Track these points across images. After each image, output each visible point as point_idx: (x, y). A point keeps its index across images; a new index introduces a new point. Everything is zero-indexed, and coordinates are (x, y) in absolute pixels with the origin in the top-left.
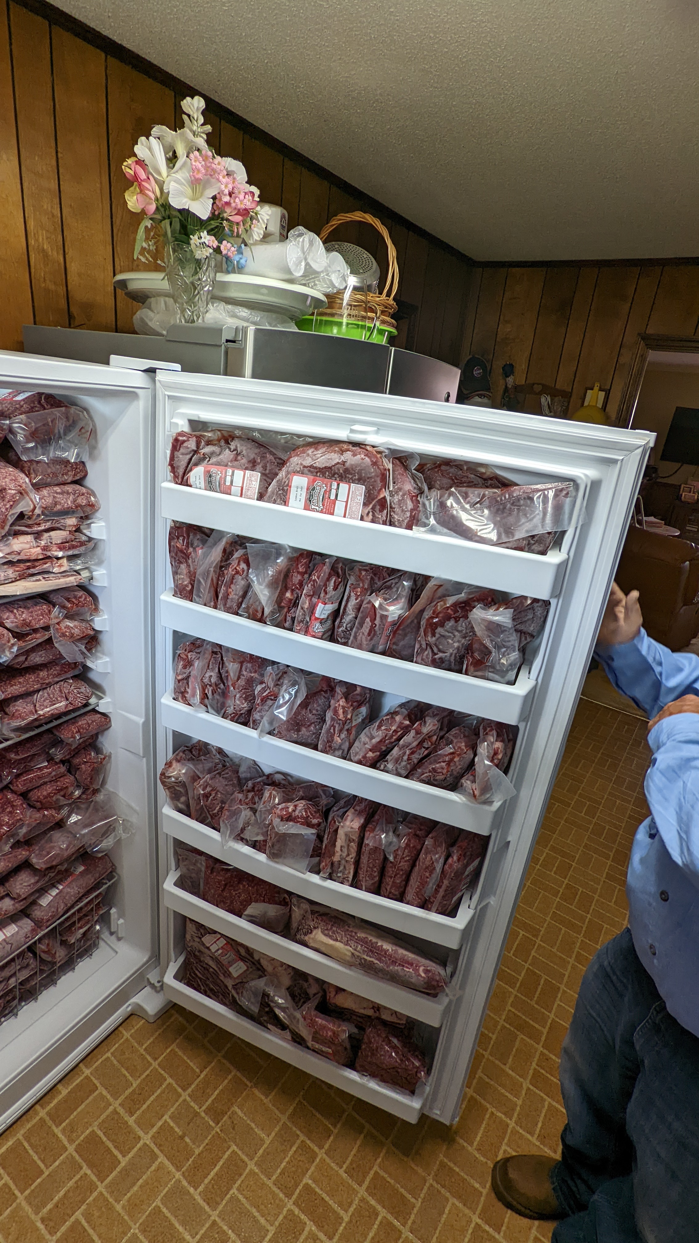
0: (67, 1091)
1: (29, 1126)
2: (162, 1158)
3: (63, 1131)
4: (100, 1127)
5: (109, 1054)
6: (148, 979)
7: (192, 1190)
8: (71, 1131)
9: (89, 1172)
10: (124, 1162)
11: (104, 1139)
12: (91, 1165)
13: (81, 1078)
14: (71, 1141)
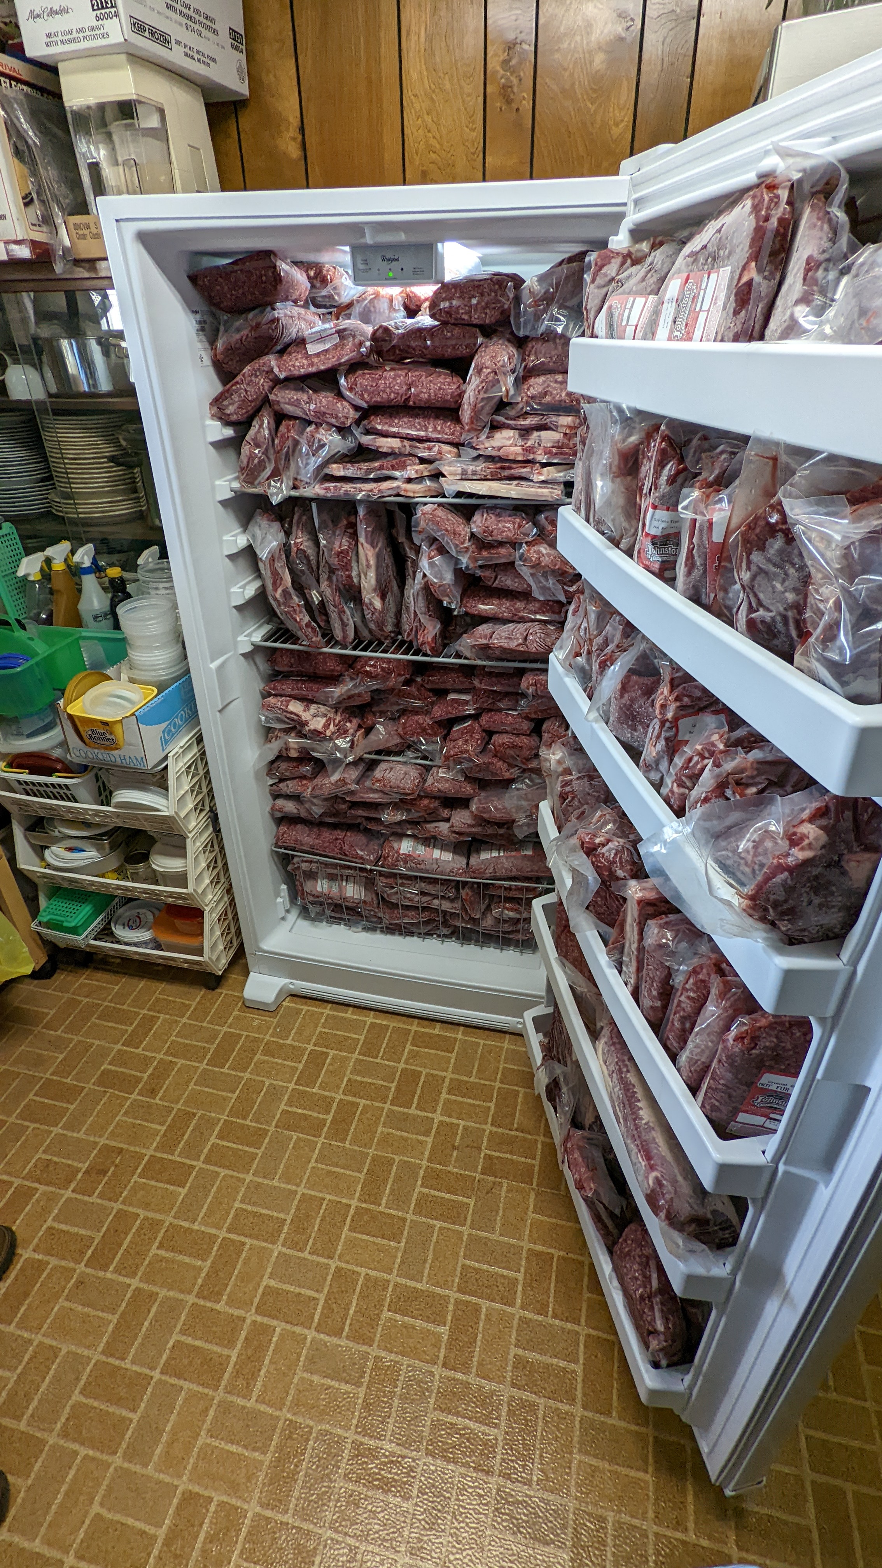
1: (401, 1026)
2: (430, 1140)
3: (411, 1051)
4: (427, 1074)
7: (419, 1182)
8: (413, 1055)
9: (393, 1089)
10: (413, 1111)
11: (420, 1084)
12: (398, 1089)
14: (406, 1062)
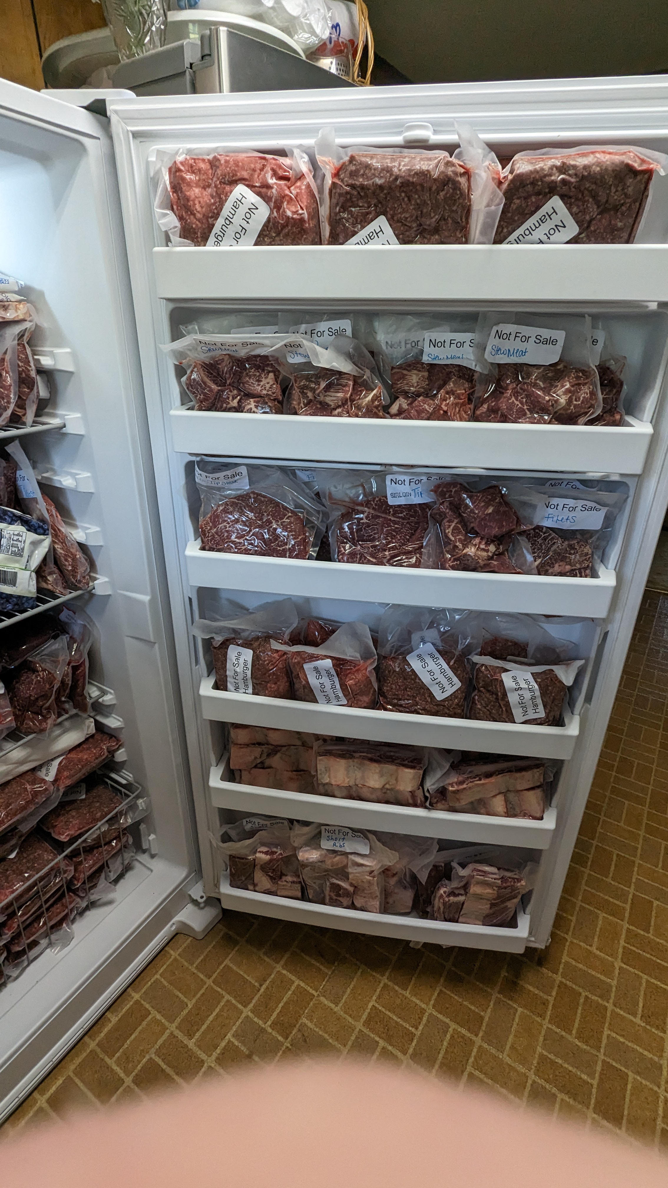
0: (117, 1019)
5: (157, 976)
6: (190, 896)
8: (126, 1061)
13: (131, 1003)
